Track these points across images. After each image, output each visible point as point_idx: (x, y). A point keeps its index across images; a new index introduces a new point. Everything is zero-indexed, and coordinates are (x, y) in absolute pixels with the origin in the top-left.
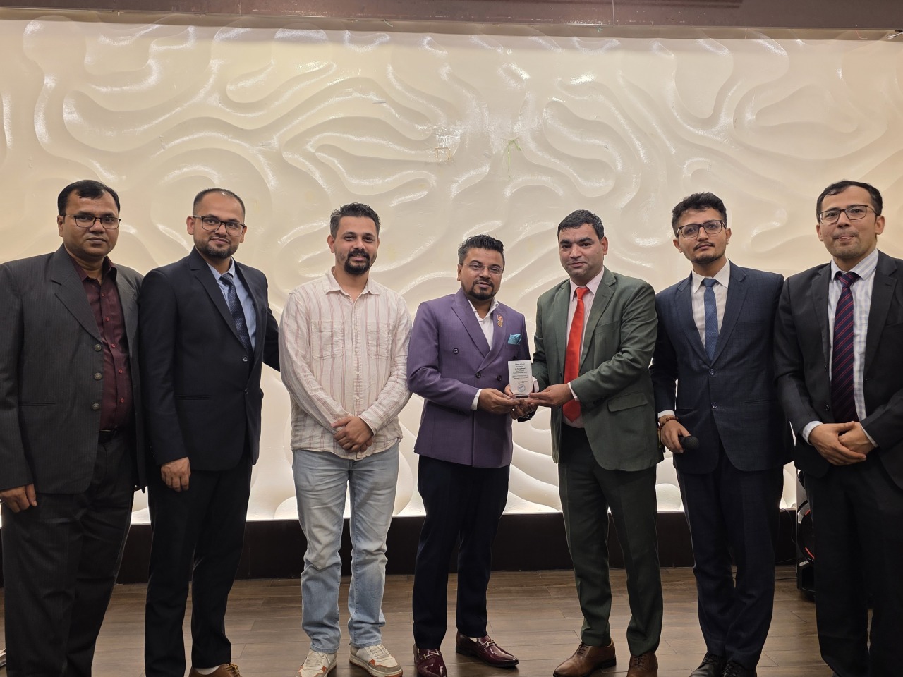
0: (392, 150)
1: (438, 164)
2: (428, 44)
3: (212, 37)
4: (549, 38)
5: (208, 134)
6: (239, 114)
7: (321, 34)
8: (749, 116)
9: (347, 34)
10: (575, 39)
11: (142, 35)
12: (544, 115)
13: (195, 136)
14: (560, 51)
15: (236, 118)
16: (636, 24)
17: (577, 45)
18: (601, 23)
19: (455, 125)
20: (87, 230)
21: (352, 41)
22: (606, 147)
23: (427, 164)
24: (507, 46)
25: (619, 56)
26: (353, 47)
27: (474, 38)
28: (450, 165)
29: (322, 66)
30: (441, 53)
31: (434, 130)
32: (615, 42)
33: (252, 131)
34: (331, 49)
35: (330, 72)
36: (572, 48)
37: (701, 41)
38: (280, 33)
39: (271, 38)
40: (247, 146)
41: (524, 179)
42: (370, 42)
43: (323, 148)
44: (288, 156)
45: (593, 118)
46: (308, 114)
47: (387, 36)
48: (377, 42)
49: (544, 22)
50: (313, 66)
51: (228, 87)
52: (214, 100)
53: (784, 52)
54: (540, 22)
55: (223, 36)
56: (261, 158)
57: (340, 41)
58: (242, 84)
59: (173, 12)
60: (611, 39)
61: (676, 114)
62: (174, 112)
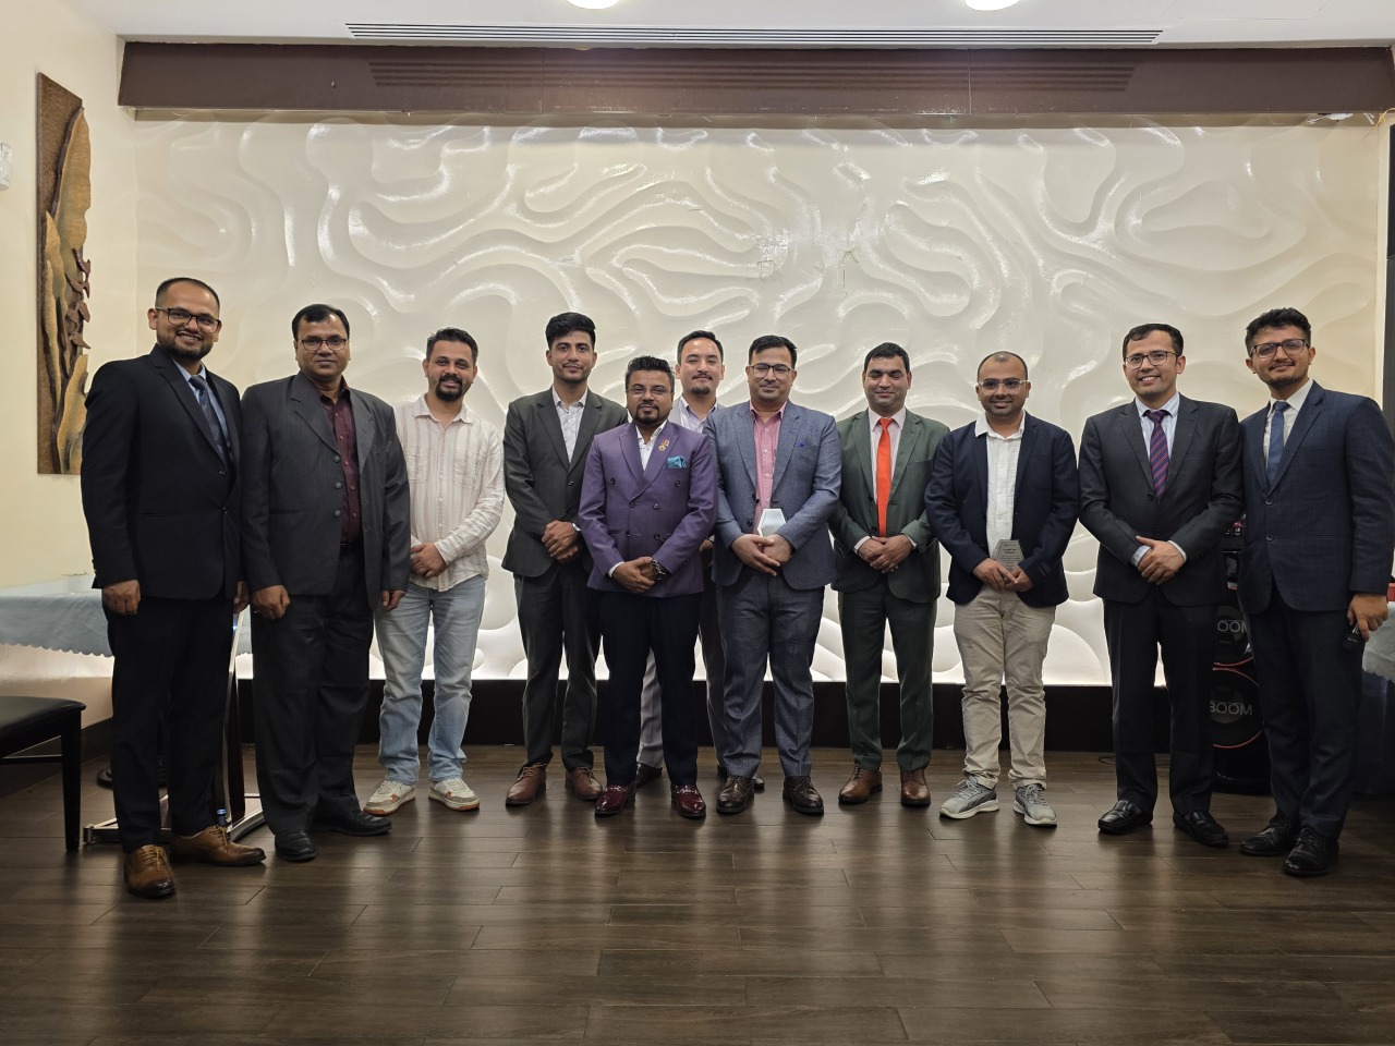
0: (710, 263)
1: (761, 279)
2: (752, 141)
3: (510, 139)
4: (893, 130)
5: (505, 247)
6: (538, 225)
7: (630, 132)
8: (1134, 220)
9: (660, 131)
10: (925, 131)
11: (434, 139)
12: (887, 220)
13: (491, 250)
14: (907, 144)
15: (537, 230)
16: (995, 112)
17: (927, 139)
18: (954, 112)
19: (782, 234)
20: (315, 353)
21: (665, 139)
22: (960, 258)
23: (748, 279)
24: (843, 142)
25: (977, 149)
26: (666, 146)
27: (806, 133)
28: (774, 281)
29: (631, 169)
30: (769, 151)
31: (758, 240)
32: (972, 133)
33: (552, 244)
34: (641, 148)
35: (640, 176)
36: (921, 142)
37: (1077, 130)
38: (584, 132)
39: (574, 138)
40: (547, 260)
41: (862, 295)
42: (686, 140)
43: (630, 262)
44: (590, 271)
45: (944, 223)
46: (615, 223)
47: (705, 133)
48: (694, 139)
49: (887, 113)
50: (621, 169)
51: (528, 195)
52: (511, 210)
53: (1178, 142)
54: (883, 112)
55: (521, 137)
56: (561, 273)
57: (652, 140)
58: (541, 190)
59: (467, 111)
60: (967, 131)
61: (1044, 218)
62: (468, 223)
